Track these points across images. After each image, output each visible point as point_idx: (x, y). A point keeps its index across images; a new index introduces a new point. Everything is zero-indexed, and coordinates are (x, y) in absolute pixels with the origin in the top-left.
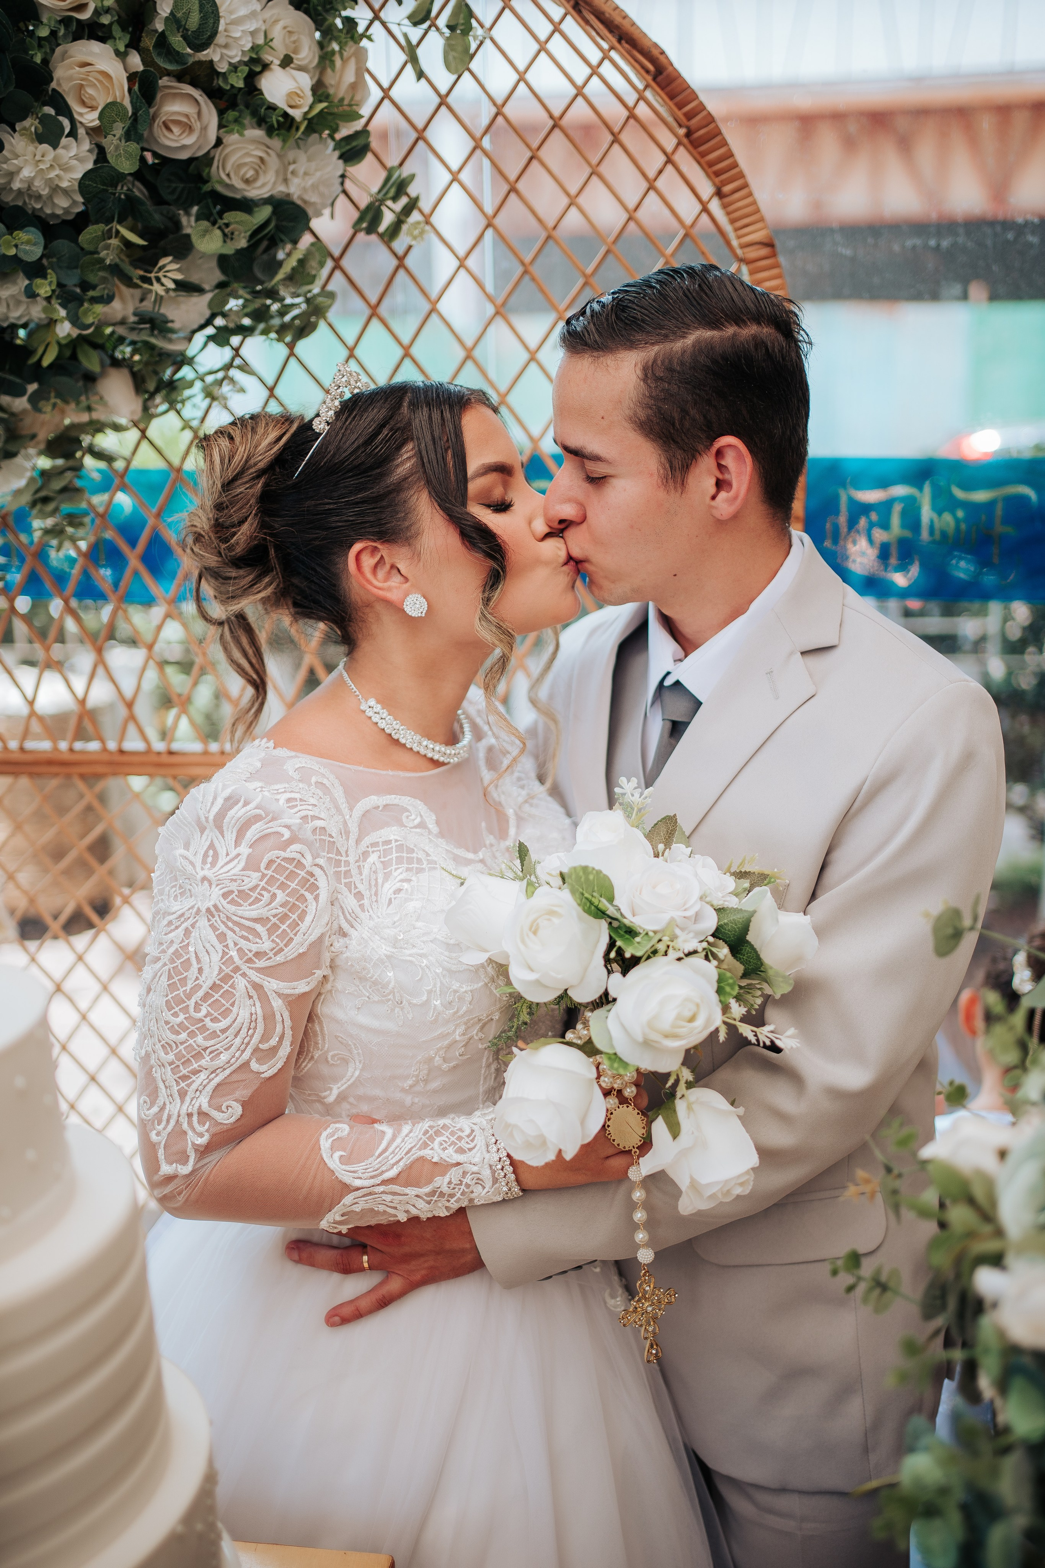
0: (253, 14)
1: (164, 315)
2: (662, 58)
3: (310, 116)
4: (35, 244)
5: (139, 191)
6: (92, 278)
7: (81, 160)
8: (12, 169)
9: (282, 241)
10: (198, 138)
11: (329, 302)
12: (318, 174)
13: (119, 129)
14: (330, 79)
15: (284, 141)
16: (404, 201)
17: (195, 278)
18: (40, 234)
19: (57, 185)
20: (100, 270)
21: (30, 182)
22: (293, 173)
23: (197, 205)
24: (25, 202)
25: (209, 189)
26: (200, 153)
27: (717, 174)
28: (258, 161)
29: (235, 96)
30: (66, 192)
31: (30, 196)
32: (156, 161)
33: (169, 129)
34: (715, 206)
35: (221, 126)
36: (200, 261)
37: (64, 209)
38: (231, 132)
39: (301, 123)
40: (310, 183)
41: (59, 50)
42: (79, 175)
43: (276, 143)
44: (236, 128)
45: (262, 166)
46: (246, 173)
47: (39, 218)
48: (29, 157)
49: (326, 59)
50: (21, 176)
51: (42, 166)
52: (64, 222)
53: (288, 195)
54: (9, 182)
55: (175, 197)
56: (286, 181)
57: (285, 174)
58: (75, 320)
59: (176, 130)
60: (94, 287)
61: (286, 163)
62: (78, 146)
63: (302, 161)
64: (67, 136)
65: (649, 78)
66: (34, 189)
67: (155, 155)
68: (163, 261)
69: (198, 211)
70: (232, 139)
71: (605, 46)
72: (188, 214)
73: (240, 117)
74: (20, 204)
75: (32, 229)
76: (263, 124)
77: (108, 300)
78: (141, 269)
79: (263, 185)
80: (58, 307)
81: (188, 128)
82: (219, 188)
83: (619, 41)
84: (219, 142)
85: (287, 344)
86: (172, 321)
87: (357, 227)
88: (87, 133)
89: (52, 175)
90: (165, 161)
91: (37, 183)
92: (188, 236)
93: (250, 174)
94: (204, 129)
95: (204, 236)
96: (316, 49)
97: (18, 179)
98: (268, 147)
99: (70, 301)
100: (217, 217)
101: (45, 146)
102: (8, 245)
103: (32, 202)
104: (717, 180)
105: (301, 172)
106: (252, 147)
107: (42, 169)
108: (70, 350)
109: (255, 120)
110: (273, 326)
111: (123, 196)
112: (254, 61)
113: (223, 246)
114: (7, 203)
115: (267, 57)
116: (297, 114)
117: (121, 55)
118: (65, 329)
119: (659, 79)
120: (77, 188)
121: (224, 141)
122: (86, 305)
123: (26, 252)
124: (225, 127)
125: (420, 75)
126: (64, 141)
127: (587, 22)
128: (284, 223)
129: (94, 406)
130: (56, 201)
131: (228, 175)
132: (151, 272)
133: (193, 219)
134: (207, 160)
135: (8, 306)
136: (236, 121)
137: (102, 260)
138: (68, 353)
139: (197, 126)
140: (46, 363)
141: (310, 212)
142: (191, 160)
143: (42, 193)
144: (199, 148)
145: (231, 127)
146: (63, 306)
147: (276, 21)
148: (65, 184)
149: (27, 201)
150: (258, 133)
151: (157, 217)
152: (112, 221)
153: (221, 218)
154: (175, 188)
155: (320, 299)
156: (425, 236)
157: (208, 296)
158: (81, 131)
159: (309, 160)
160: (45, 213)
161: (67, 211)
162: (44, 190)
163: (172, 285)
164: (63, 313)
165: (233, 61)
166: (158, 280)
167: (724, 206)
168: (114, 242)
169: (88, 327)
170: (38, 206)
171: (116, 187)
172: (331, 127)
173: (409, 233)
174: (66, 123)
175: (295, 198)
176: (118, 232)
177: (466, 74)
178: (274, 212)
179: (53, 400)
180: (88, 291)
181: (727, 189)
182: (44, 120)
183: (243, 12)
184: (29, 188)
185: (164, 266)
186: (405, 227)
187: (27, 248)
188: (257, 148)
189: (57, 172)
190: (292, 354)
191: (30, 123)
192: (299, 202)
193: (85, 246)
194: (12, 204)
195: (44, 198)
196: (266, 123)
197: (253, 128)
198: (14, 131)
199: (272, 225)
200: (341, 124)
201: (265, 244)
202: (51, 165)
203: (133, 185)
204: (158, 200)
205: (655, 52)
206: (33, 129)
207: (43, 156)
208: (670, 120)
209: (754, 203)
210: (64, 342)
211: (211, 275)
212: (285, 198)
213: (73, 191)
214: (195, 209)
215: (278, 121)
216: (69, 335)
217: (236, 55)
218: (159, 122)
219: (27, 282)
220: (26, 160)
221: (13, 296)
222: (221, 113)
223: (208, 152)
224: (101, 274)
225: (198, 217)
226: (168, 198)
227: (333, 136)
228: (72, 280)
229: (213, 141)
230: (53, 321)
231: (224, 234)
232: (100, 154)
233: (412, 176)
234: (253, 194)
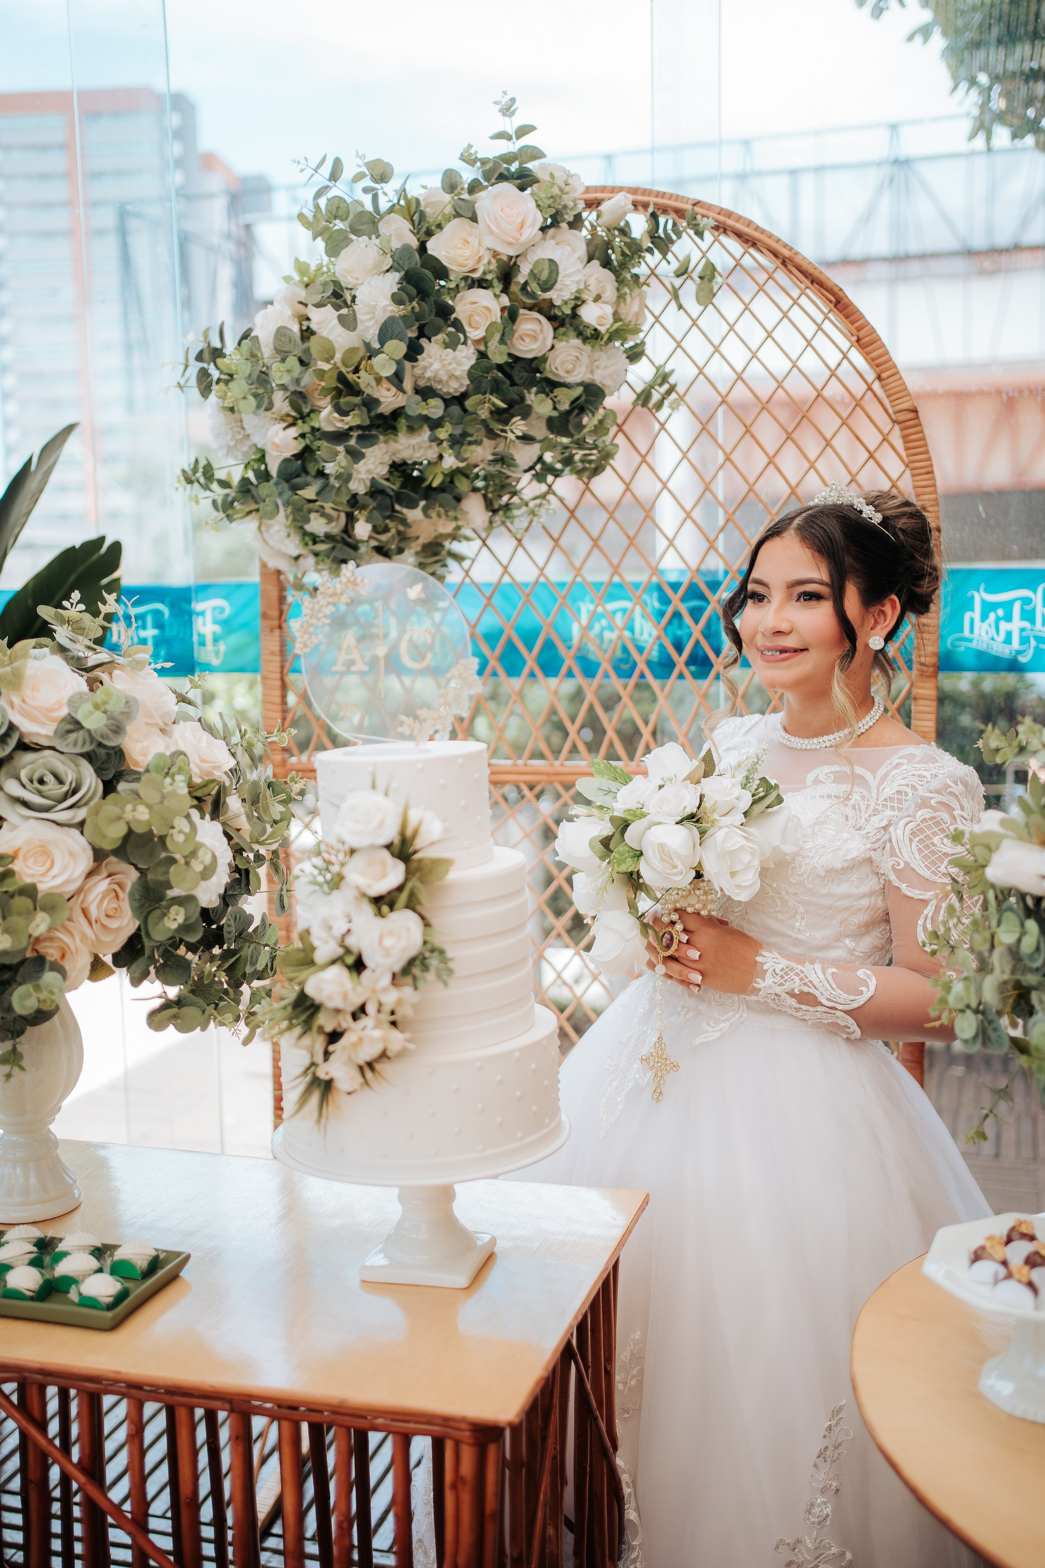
0: (578, 271)
1: (511, 455)
2: (840, 293)
3: (610, 331)
4: (438, 408)
5: (501, 376)
6: (470, 430)
7: (469, 359)
8: (427, 364)
9: (587, 410)
10: (540, 345)
11: (615, 450)
12: (611, 368)
13: (497, 336)
14: (623, 310)
15: (593, 346)
16: (666, 386)
17: (532, 433)
18: (441, 403)
19: (453, 374)
20: (475, 424)
21: (437, 372)
22: (597, 367)
23: (535, 386)
25: (543, 376)
26: (540, 355)
27: (878, 366)
28: (575, 359)
29: (564, 320)
30: (457, 378)
31: (435, 381)
32: (512, 359)
33: (522, 340)
34: (876, 386)
35: (555, 338)
36: (536, 422)
37: (454, 389)
38: (561, 340)
39: (604, 335)
40: (606, 373)
41: (459, 295)
42: (466, 368)
43: (587, 348)
44: (564, 339)
45: (577, 362)
46: (567, 367)
47: (441, 394)
48: (438, 357)
49: (621, 297)
50: (431, 369)
51: (445, 362)
52: (454, 398)
53: (593, 381)
54: (424, 373)
55: (523, 382)
56: (592, 372)
57: (592, 367)
58: (458, 457)
59: (527, 340)
60: (471, 435)
61: (593, 361)
62: (467, 350)
63: (602, 359)
64: (461, 345)
65: (832, 306)
66: (438, 377)
67: (512, 355)
68: (513, 420)
69: (536, 389)
70: (561, 345)
71: (803, 286)
72: (529, 392)
73: (566, 332)
74: (430, 385)
75: (437, 400)
76: (581, 336)
77: (477, 444)
78: (500, 425)
79: (578, 374)
80: (447, 447)
81: (535, 338)
82: (550, 376)
83: (812, 283)
84: (553, 347)
86: (515, 460)
87: (635, 404)
88: (474, 343)
89: (450, 367)
90: (517, 359)
91: (440, 373)
92: (529, 405)
93: (570, 367)
94: (544, 339)
95: (539, 403)
96: (615, 291)
97: (430, 371)
98: (582, 351)
99: (454, 444)
100: (548, 393)
101: (449, 350)
102: (422, 408)
103: (437, 384)
104: (878, 370)
105: (602, 366)
106: (573, 350)
107: (445, 364)
108: (452, 476)
109: (575, 333)
110: (576, 469)
111: (491, 379)
112: (577, 298)
113: (550, 411)
114: (422, 385)
115: (584, 296)
116: (602, 329)
117: (497, 296)
118: (450, 462)
119: (839, 306)
120: (464, 376)
121: (556, 346)
122: (465, 447)
123: (432, 413)
124: (557, 338)
125: (680, 307)
126: (460, 347)
127: (790, 272)
128: (589, 399)
129: (459, 516)
130: (452, 384)
131: (556, 368)
132: (506, 427)
133: (532, 394)
134: (544, 359)
135: (414, 450)
136: (564, 334)
137: (476, 419)
138: (448, 480)
139: (541, 337)
140: (435, 484)
141: (606, 391)
142: (535, 358)
143: (442, 379)
144: (539, 351)
145: (560, 337)
146: (451, 447)
147: (591, 276)
148: (457, 373)
149: (434, 384)
150: (577, 342)
151: (512, 391)
152: (486, 393)
153: (551, 393)
154: (522, 377)
155: (610, 447)
156: (679, 407)
157: (537, 445)
158: (469, 342)
159: (608, 358)
160: (444, 391)
161: (456, 390)
162: (444, 377)
163: (518, 434)
164: (449, 451)
165: (565, 298)
166: (510, 431)
167: (883, 387)
168: (487, 405)
169: (463, 461)
170: (439, 387)
171: (487, 375)
172: (622, 338)
173: (669, 406)
174: (461, 336)
175: (598, 383)
176: (489, 400)
177: (710, 306)
178: (585, 391)
179: (437, 510)
180: (467, 437)
181: (884, 375)
182: (449, 335)
183: (572, 270)
184: (435, 376)
185: (514, 423)
186: (666, 402)
187: (433, 410)
188: (575, 351)
189: (454, 366)
191: (441, 337)
192: (600, 385)
193: (468, 409)
194: (424, 386)
195: (444, 382)
196: (583, 335)
197: (574, 338)
198: (432, 341)
199: (583, 398)
200: (629, 336)
201: (576, 411)
202: (450, 362)
204: (513, 384)
205: (836, 290)
206: (442, 340)
207: (446, 356)
208: (846, 331)
209: (904, 383)
210: (447, 471)
211: (540, 431)
212: (591, 383)
213: (463, 378)
215: (589, 334)
216: (451, 467)
217: (567, 295)
218: (516, 335)
219: (430, 432)
220: (436, 359)
221: (419, 443)
222: (555, 329)
223: (545, 354)
224: (476, 427)
225: (537, 393)
226: (517, 381)
227: (622, 345)
228: (458, 431)
229: (549, 347)
230: (441, 457)
231: (554, 402)
232: (482, 355)
233: (672, 371)
234: (571, 379)
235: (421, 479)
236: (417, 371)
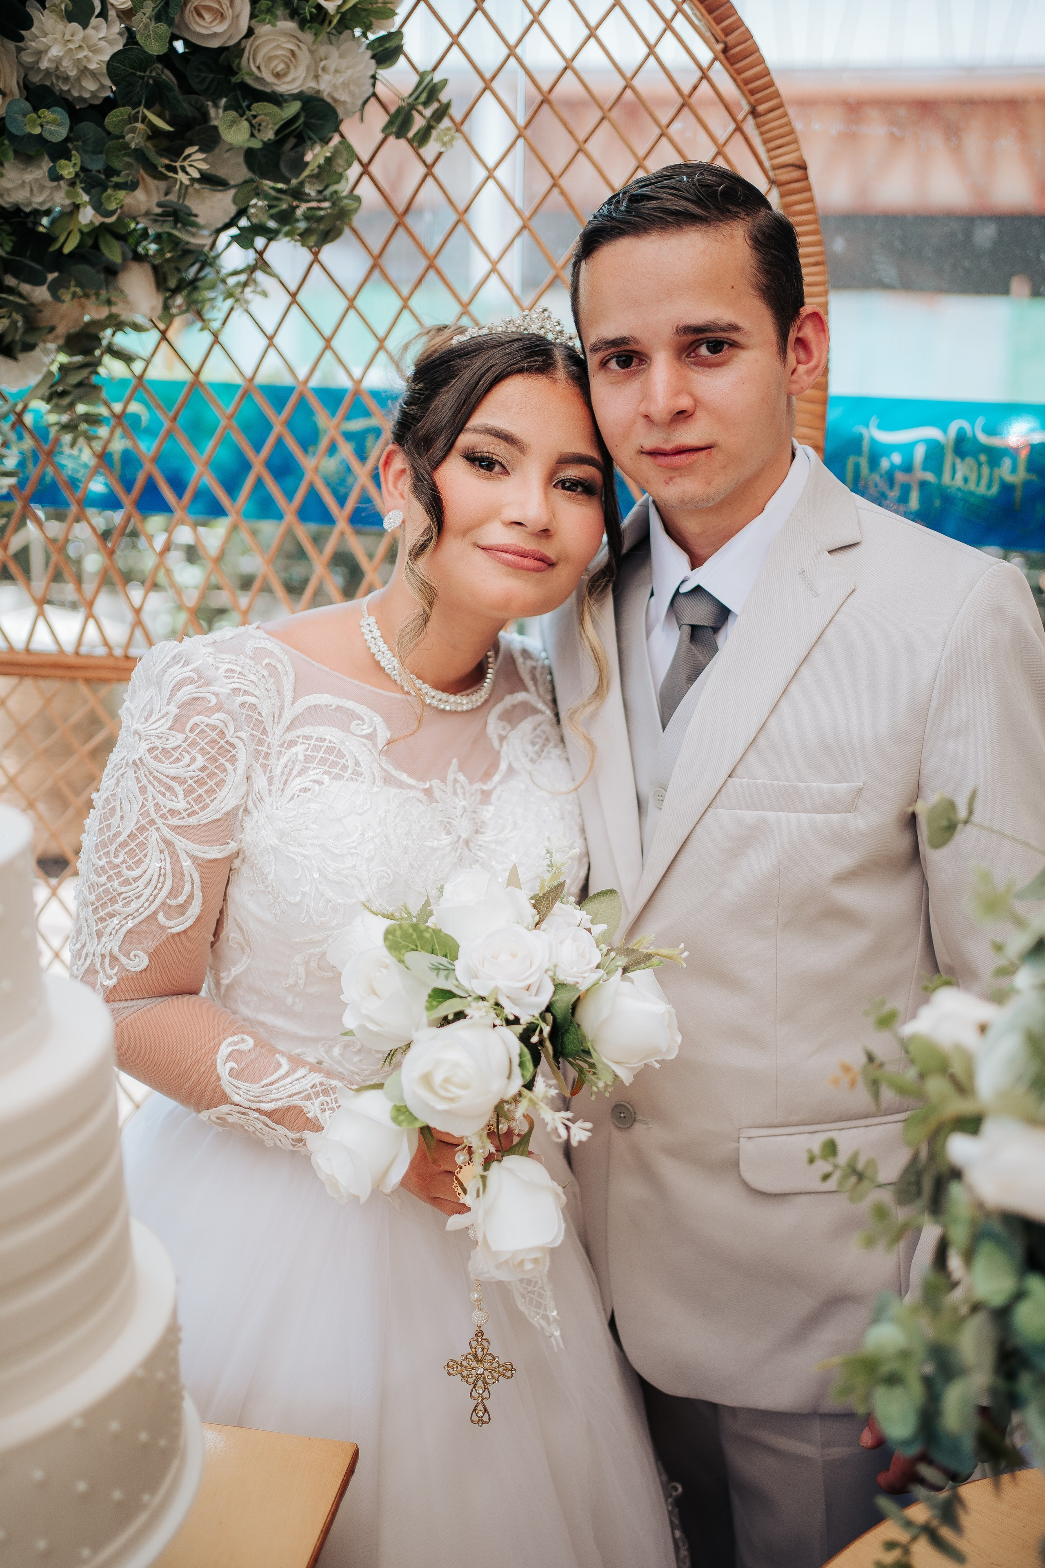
1: (188, 208)
3: (343, 10)
4: (60, 125)
5: (168, 76)
6: (116, 164)
7: (111, 43)
8: (41, 47)
9: (310, 139)
10: (229, 26)
11: (355, 205)
12: (350, 72)
13: (149, 8)
15: (316, 35)
16: (435, 106)
17: (221, 173)
18: (66, 115)
19: (86, 67)
20: (125, 155)
21: (58, 61)
22: (324, 69)
23: (226, 97)
24: (52, 83)
25: (240, 80)
26: (231, 43)
27: (752, 92)
28: (289, 55)
30: (94, 75)
31: (58, 77)
32: (187, 50)
33: (200, 16)
35: (252, 16)
36: (227, 155)
37: (91, 92)
38: (262, 21)
39: (334, 16)
40: (341, 80)
42: (107, 58)
43: (308, 36)
44: (268, 17)
45: (293, 60)
46: (276, 66)
47: (66, 100)
48: (58, 36)
50: (50, 55)
51: (71, 46)
52: (92, 106)
53: (318, 92)
54: (37, 62)
55: (204, 87)
56: (316, 77)
57: (316, 71)
58: (96, 205)
59: (207, 16)
60: (118, 173)
61: (318, 59)
62: (108, 28)
63: (333, 56)
64: (97, 17)
66: (62, 70)
67: (187, 43)
68: (188, 151)
69: (226, 102)
70: (264, 30)
72: (216, 106)
73: (272, 6)
74: (48, 84)
75: (59, 109)
76: (296, 17)
77: (132, 186)
78: (167, 158)
79: (294, 80)
80: (81, 191)
81: (220, 14)
82: (249, 81)
84: (250, 32)
85: (310, 249)
86: (196, 216)
87: (388, 131)
88: (118, 16)
89: (80, 55)
90: (198, 50)
91: (65, 63)
92: (216, 128)
93: (281, 67)
94: (236, 17)
95: (231, 126)
97: (46, 58)
98: (300, 41)
99: (93, 187)
100: (245, 109)
101: (75, 25)
102: (33, 124)
103: (60, 83)
104: (753, 99)
105: (332, 68)
106: (284, 40)
107: (71, 49)
108: (93, 236)
109: (288, 11)
110: (298, 228)
111: (151, 82)
113: (248, 140)
114: (34, 83)
116: (330, 6)
118: (87, 216)
120: (105, 71)
121: (256, 31)
122: (109, 191)
123: (51, 133)
124: (257, 16)
126: (94, 21)
128: (313, 121)
129: (113, 299)
130: (84, 84)
131: (258, 68)
132: (176, 161)
133: (221, 111)
134: (237, 50)
135: (32, 190)
136: (269, 11)
137: (126, 146)
138: (90, 242)
139: (229, 13)
140: (67, 250)
141: (340, 111)
142: (222, 49)
143: (70, 74)
144: (230, 38)
145: (262, 16)
146: (87, 191)
148: (93, 66)
149: (55, 82)
150: (290, 25)
151: (185, 105)
152: (140, 105)
153: (250, 110)
154: (205, 79)
155: (346, 201)
156: (455, 143)
157: (232, 192)
158: (112, 13)
159: (341, 56)
160: (71, 95)
161: (94, 94)
162: (72, 71)
163: (197, 175)
164: (86, 198)
166: (183, 169)
168: (140, 126)
169: (110, 214)
170: (66, 88)
171: (145, 72)
172: (364, 23)
173: (439, 139)
175: (326, 96)
176: (145, 118)
178: (303, 108)
179: (73, 289)
180: (112, 177)
181: (761, 108)
184: (57, 68)
185: (189, 156)
186: (434, 133)
187: (53, 128)
188: (288, 41)
189: (86, 53)
190: (316, 260)
192: (329, 100)
193: (111, 129)
194: (38, 84)
195: (72, 79)
196: (299, 14)
197: (286, 20)
198: (44, 7)
199: (301, 120)
200: (374, 21)
201: (292, 141)
202: (80, 46)
203: (162, 72)
204: (186, 88)
206: (63, 6)
207: (72, 36)
208: (709, 33)
210: (86, 230)
211: (238, 172)
212: (315, 95)
213: (102, 74)
214: (224, 101)
215: (311, 13)
216: (91, 222)
218: (190, 7)
219: (51, 164)
220: (56, 39)
221: (36, 180)
222: (254, 3)
223: (239, 42)
224: (126, 159)
225: (226, 109)
226: (197, 87)
227: (364, 35)
228: (96, 165)
229: (244, 31)
230: (76, 207)
231: (252, 125)
232: (131, 36)
233: (445, 82)
234: (283, 88)
235: (49, 238)
236: (27, 59)
